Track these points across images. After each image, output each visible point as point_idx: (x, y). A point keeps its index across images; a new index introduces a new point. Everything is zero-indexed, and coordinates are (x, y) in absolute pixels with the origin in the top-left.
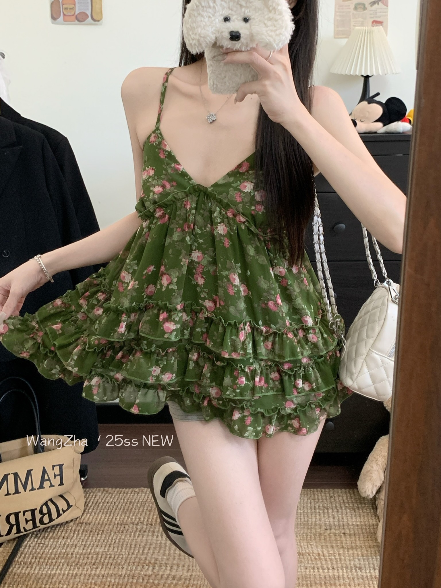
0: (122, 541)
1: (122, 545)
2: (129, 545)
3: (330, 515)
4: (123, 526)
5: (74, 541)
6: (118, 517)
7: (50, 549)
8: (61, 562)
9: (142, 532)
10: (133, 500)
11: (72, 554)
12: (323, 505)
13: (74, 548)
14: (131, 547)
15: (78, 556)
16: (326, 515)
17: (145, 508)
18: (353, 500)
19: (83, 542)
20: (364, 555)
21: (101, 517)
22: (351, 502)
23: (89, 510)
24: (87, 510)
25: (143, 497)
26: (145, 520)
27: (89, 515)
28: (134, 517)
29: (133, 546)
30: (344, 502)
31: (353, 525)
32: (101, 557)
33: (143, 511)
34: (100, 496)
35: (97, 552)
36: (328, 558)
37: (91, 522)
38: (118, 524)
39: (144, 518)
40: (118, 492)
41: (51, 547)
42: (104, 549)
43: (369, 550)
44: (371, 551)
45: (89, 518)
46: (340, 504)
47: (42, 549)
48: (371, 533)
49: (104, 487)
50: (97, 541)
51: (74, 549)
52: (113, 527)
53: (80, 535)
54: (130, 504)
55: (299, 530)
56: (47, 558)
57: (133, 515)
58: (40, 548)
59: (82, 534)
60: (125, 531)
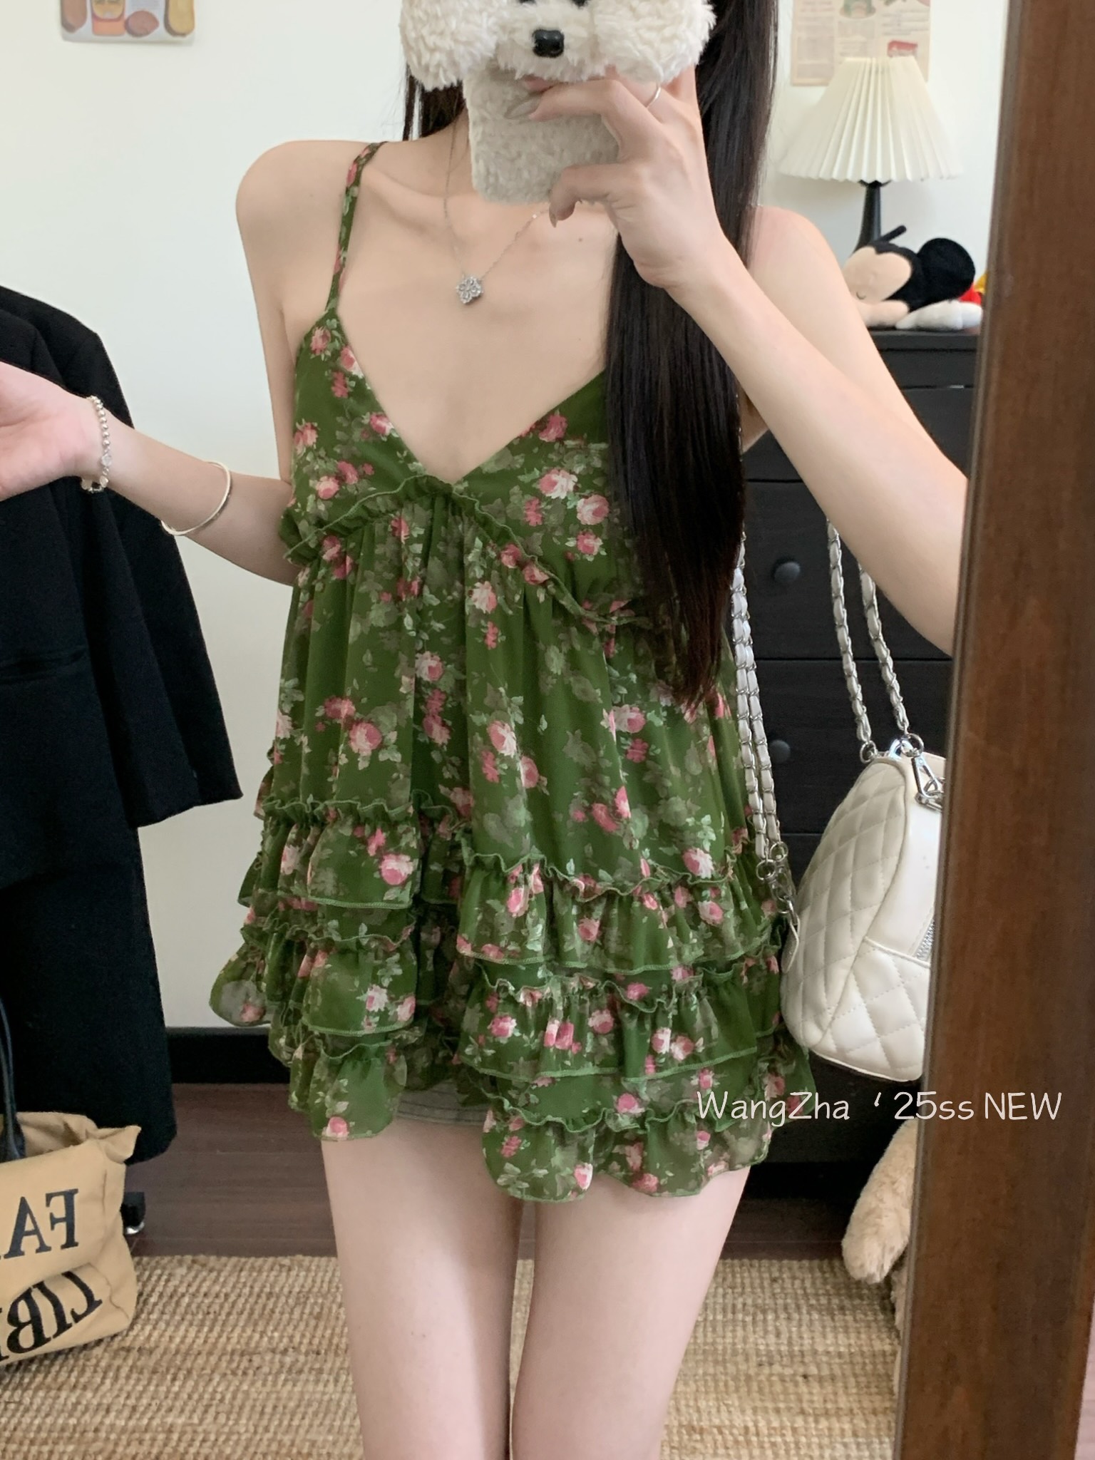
0: (240, 1396)
1: (241, 1408)
2: (259, 1409)
3: (770, 1328)
4: (246, 1358)
5: (103, 1396)
6: (235, 1335)
7: (36, 1417)
8: (64, 1452)
9: (295, 1372)
10: (277, 1289)
11: (96, 1430)
12: (754, 1300)
13: (102, 1413)
14: (262, 1413)
15: (113, 1436)
16: (759, 1329)
17: (307, 1311)
18: (828, 1287)
19: (128, 1397)
20: (860, 1434)
21: (186, 1334)
22: (824, 1294)
23: (150, 1313)
24: (143, 1316)
25: (301, 1280)
26: (304, 1341)
27: (148, 1328)
28: (276, 1334)
29: (268, 1410)
30: (806, 1295)
31: (828, 1353)
32: (180, 1440)
33: (301, 1319)
34: (183, 1277)
35: (168, 1426)
36: (766, 1439)
37: (157, 1347)
38: (233, 1352)
39: (303, 1336)
40: (235, 1266)
41: (38, 1410)
42: (190, 1417)
43: (873, 1419)
44: (879, 1423)
45: (150, 1335)
46: (796, 1299)
47: (13, 1416)
48: (879, 1376)
49: (195, 1252)
50: (171, 1396)
51: (104, 1417)
52: (220, 1359)
53: (122, 1381)
54: (268, 1299)
55: (690, 1365)
56: (27, 1442)
57: (275, 1329)
58: (9, 1414)
59: (128, 1377)
60: (251, 1372)
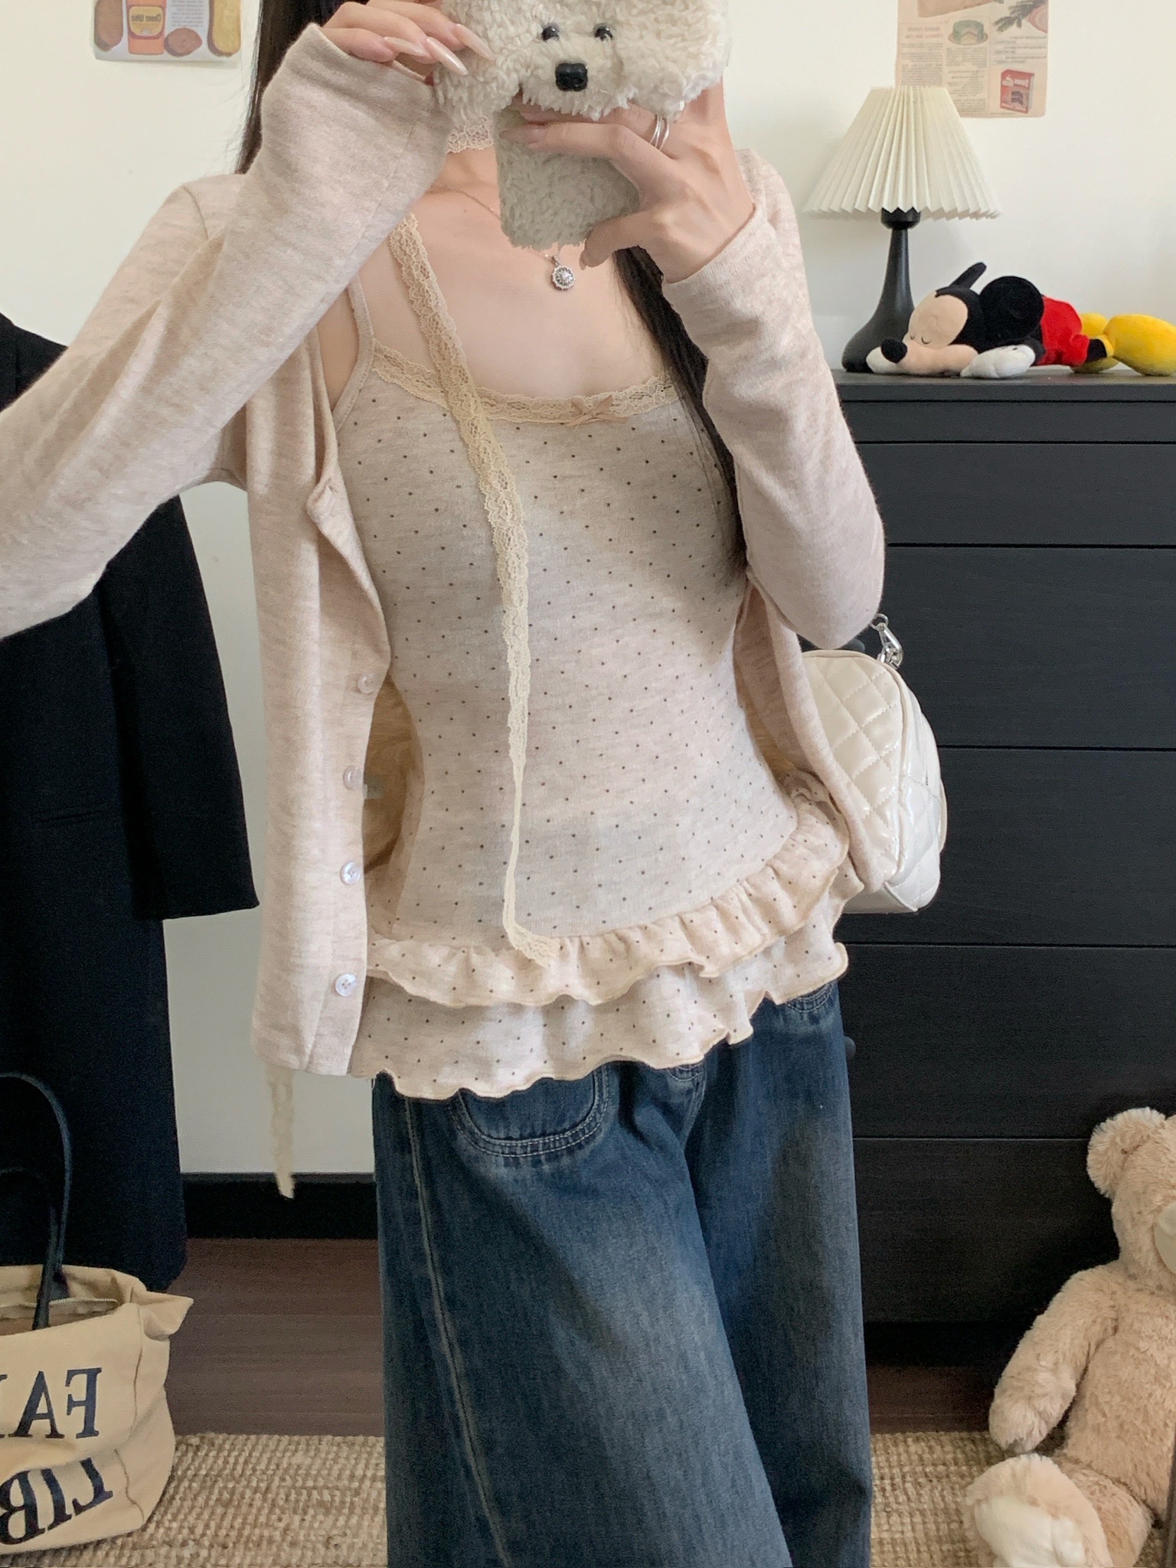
4: (137, 1554)
10: (180, 1473)
17: (214, 1497)
25: (210, 1461)
26: (209, 1532)
28: (175, 1525)
39: (207, 1526)
57: (174, 1518)
